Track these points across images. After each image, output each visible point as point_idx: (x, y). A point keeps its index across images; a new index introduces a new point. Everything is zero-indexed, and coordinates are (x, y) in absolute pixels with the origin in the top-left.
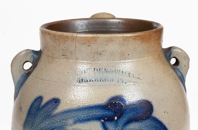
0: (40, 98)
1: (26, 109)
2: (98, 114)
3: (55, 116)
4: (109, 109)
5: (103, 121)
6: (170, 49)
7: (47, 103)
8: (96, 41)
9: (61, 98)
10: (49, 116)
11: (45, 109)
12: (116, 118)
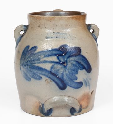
0: (28, 47)
1: (21, 52)
2: (55, 53)
3: (35, 54)
4: (60, 51)
5: (57, 56)
6: (90, 25)
7: (32, 49)
8: (54, 19)
9: (38, 46)
10: (32, 54)
11: (31, 51)
12: (64, 55)
